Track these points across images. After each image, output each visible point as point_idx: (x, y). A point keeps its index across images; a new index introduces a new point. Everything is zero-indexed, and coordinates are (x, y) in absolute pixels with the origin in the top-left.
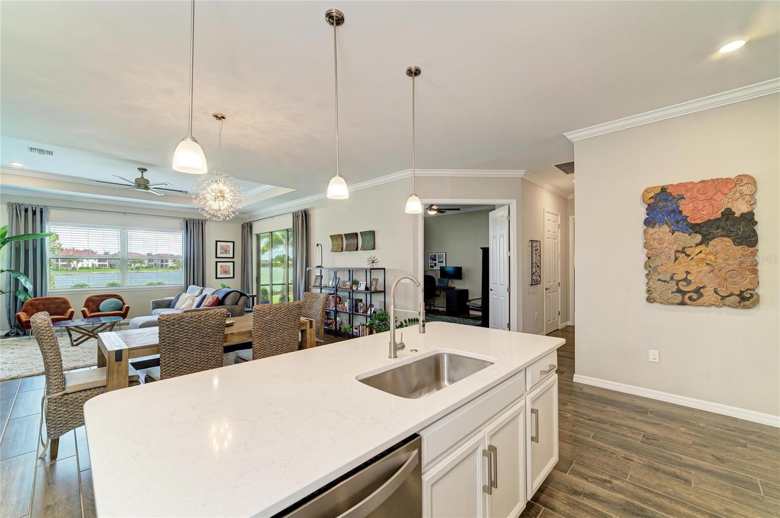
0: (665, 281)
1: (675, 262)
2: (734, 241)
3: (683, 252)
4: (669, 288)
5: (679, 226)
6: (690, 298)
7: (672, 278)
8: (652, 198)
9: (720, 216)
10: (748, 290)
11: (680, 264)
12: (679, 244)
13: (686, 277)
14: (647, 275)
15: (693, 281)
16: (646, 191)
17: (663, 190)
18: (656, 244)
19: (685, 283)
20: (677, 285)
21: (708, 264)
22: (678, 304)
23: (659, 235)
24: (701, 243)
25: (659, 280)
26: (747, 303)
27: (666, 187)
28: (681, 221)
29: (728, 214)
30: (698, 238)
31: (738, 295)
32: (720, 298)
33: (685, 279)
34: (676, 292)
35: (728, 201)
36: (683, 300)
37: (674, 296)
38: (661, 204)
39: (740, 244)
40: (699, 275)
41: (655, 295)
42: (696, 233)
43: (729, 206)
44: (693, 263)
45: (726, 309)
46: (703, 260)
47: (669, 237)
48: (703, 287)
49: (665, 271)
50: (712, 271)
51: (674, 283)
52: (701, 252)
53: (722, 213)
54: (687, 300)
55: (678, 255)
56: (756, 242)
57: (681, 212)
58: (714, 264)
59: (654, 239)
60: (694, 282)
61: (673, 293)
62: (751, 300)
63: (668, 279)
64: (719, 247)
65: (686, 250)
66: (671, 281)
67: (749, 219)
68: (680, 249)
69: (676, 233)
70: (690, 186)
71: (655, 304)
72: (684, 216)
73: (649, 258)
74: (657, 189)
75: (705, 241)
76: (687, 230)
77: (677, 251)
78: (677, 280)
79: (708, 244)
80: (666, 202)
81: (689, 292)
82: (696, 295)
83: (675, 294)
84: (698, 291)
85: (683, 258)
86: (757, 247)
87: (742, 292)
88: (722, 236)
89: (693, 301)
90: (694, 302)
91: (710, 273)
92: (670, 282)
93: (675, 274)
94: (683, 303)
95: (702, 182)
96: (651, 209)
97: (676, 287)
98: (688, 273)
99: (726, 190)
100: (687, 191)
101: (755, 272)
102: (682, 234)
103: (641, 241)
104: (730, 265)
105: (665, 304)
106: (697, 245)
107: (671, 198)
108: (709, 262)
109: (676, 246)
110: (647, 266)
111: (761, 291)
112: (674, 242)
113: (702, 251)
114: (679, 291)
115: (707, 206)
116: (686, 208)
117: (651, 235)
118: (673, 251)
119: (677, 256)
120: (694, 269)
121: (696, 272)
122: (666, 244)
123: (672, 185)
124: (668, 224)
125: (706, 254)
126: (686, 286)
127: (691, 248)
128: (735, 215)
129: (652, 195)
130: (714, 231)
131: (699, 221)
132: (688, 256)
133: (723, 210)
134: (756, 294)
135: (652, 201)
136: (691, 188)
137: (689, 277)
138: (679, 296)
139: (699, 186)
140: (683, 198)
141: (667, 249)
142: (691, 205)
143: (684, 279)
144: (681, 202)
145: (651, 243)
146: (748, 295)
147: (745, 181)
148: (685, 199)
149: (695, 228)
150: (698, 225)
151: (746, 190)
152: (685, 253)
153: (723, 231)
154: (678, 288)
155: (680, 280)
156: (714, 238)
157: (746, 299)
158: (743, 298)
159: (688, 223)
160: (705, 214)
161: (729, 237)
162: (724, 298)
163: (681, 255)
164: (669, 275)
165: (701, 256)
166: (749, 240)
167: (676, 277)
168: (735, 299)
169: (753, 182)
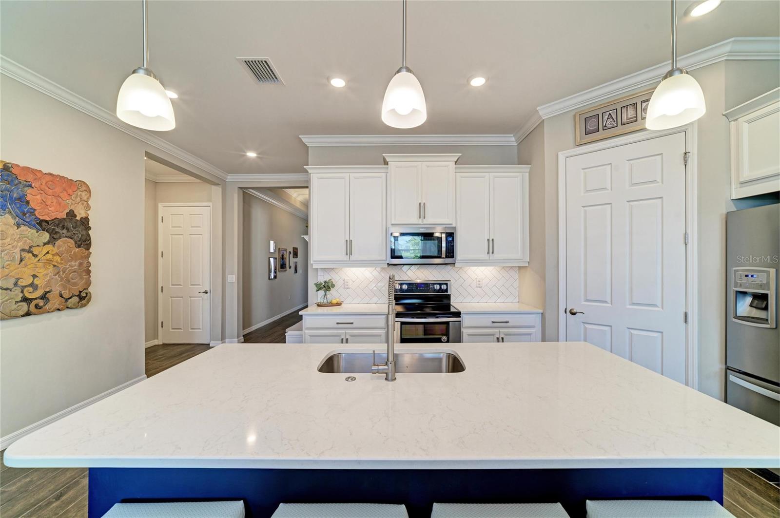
0: (6, 289)
1: (19, 264)
2: (76, 243)
3: (30, 251)
4: (12, 297)
5: (25, 220)
6: (37, 306)
7: (16, 284)
9: (65, 217)
10: (85, 289)
11: (26, 265)
12: (26, 241)
13: (34, 280)
15: (40, 285)
17: (6, 167)
19: (31, 289)
20: (22, 292)
21: (54, 266)
22: (23, 316)
23: (0, 226)
24: (48, 243)
26: (83, 302)
27: (10, 165)
28: (27, 213)
29: (71, 214)
30: (46, 236)
31: (77, 296)
32: (63, 300)
33: (32, 285)
34: (21, 301)
35: (72, 203)
36: (29, 310)
37: (18, 306)
38: (3, 186)
39: (79, 246)
40: (46, 278)
42: (44, 230)
43: (72, 208)
44: (39, 265)
46: (49, 261)
47: (11, 231)
48: (49, 292)
49: (8, 275)
50: (58, 273)
51: (19, 290)
52: (48, 253)
53: (67, 213)
54: (32, 309)
55: (25, 254)
56: (90, 244)
57: (28, 203)
58: (60, 266)
60: (41, 286)
61: (17, 302)
62: (86, 298)
63: (11, 286)
64: (63, 248)
65: (33, 249)
66: (15, 288)
67: (86, 222)
68: (27, 248)
69: (22, 228)
70: (39, 175)
72: (32, 209)
75: (52, 241)
76: (34, 226)
77: (23, 250)
78: (23, 286)
79: (55, 244)
80: (9, 184)
81: (35, 299)
82: (42, 301)
83: (19, 304)
84: (44, 297)
85: (29, 258)
86: (91, 250)
87: (80, 292)
88: (66, 237)
89: (39, 309)
90: (40, 310)
91: (55, 275)
92: (13, 290)
93: (21, 278)
94: (28, 314)
95: (50, 174)
97: (21, 295)
98: (34, 276)
99: (70, 191)
100: (35, 179)
101: (88, 272)
102: (30, 230)
104: (72, 267)
105: (7, 319)
106: (45, 244)
107: (16, 182)
108: (56, 264)
109: (21, 243)
111: (91, 289)
112: (19, 238)
113: (50, 252)
114: (25, 300)
115: (54, 203)
116: (34, 198)
118: (18, 250)
119: (23, 256)
120: (41, 272)
121: (43, 275)
122: (8, 240)
123: (17, 166)
124: (12, 214)
125: (54, 255)
126: (33, 292)
127: (38, 247)
128: (77, 218)
130: (60, 231)
131: (47, 218)
132: (35, 256)
133: (67, 211)
134: (90, 293)
136: (40, 178)
137: (36, 281)
138: (25, 304)
139: (48, 178)
140: (30, 186)
141: (10, 246)
142: (39, 197)
143: (30, 284)
144: (29, 191)
146: (84, 295)
147: (84, 188)
148: (33, 188)
149: (42, 225)
150: (46, 221)
151: (84, 195)
152: (31, 252)
153: (68, 232)
154: (24, 295)
155: (26, 287)
156: (60, 238)
157: (83, 298)
158: (81, 298)
159: (37, 218)
160: (53, 212)
161: (71, 238)
162: (67, 300)
163: (29, 255)
164: (13, 281)
165: (49, 256)
166: (85, 243)
167: (22, 283)
168: (75, 299)
169: (89, 191)
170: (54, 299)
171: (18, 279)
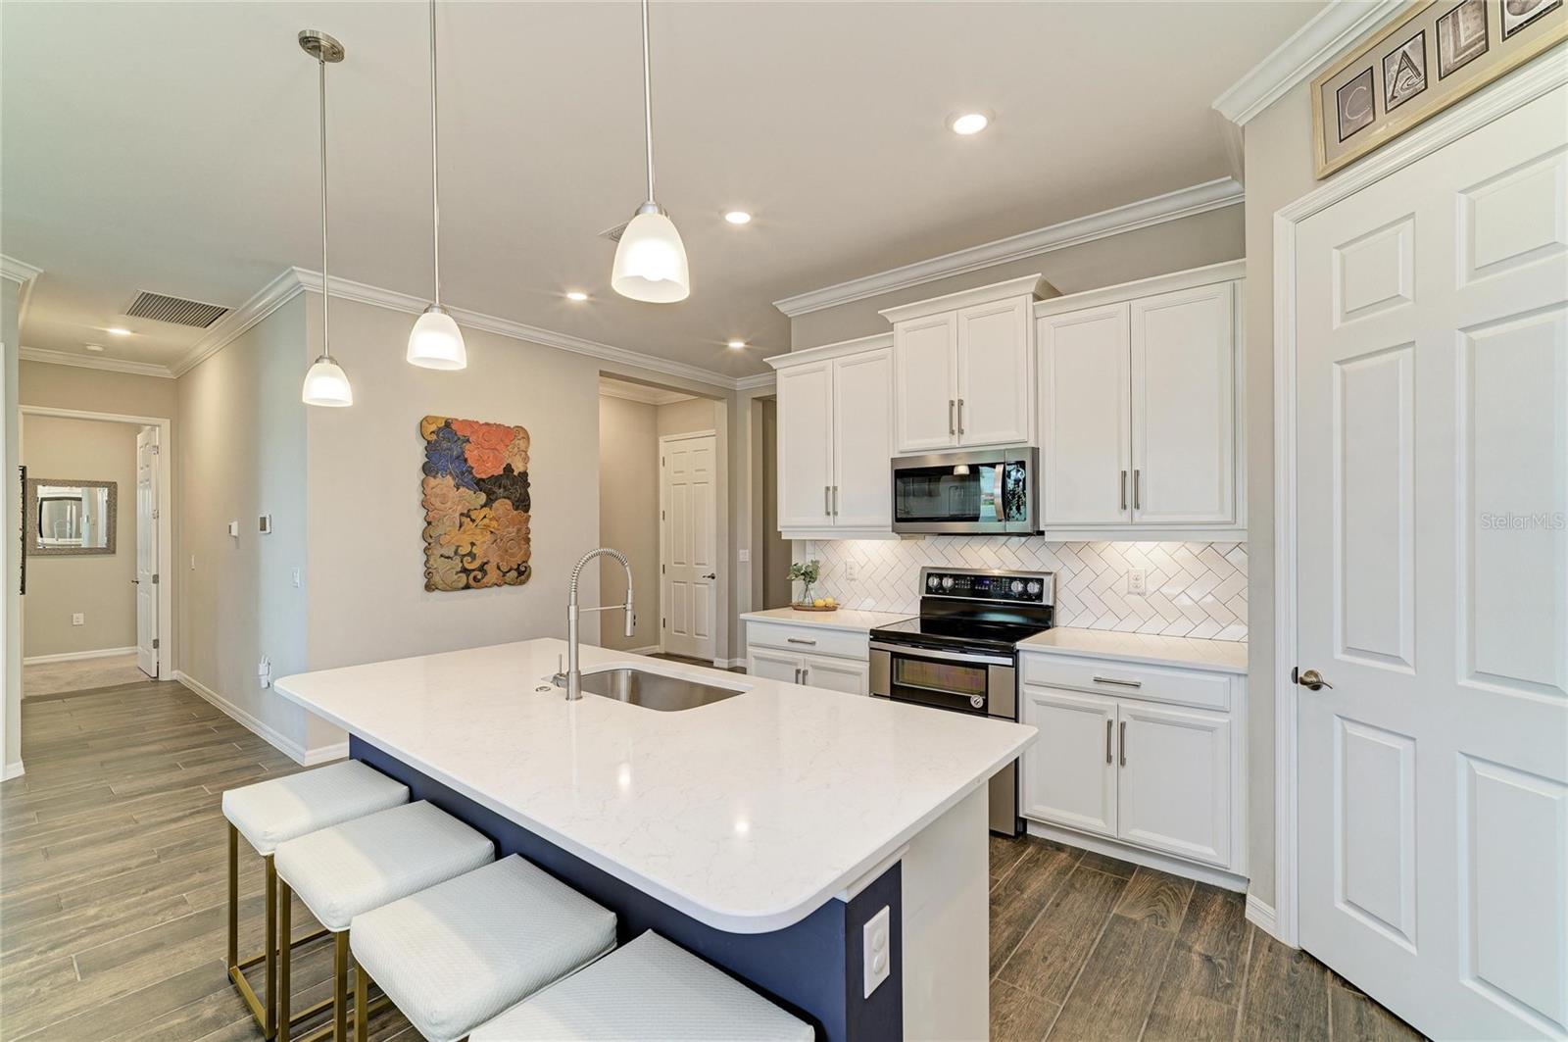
0: (448, 558)
1: (459, 530)
2: (513, 504)
3: (468, 516)
4: (453, 566)
5: (464, 480)
6: (475, 578)
7: (456, 553)
8: (433, 432)
9: (502, 473)
10: (524, 562)
11: (465, 532)
12: (464, 504)
13: (471, 549)
14: (426, 550)
15: (477, 555)
16: (426, 419)
17: (448, 424)
18: (438, 504)
19: (469, 559)
20: (462, 562)
21: (492, 532)
22: (463, 589)
23: (442, 489)
24: (485, 505)
25: (442, 556)
26: (522, 578)
27: (451, 421)
28: (466, 472)
29: (509, 469)
30: (483, 498)
31: (515, 570)
32: (501, 574)
34: (461, 572)
35: (509, 456)
36: (468, 583)
37: (459, 577)
38: (445, 445)
39: (517, 508)
40: (485, 548)
41: (437, 579)
42: (481, 491)
43: (510, 461)
44: (478, 531)
45: (506, 588)
46: (487, 526)
47: (453, 493)
48: (486, 563)
49: (449, 542)
50: (495, 541)
51: (458, 559)
52: (485, 517)
53: (504, 468)
54: (471, 582)
55: (464, 519)
56: (529, 506)
57: (466, 460)
58: (497, 532)
59: (437, 496)
60: (479, 556)
61: (457, 573)
62: (525, 573)
63: (452, 555)
64: (501, 511)
65: (471, 513)
66: (455, 557)
67: (524, 475)
68: (466, 511)
69: (462, 489)
70: (476, 427)
71: (437, 593)
72: (470, 466)
73: (429, 523)
74: (439, 421)
75: (488, 504)
76: (472, 486)
77: (462, 514)
78: (462, 555)
79: (492, 506)
80: (450, 442)
81: (474, 570)
82: (480, 573)
83: (459, 575)
84: (481, 569)
85: (468, 524)
86: (530, 513)
87: (519, 565)
88: (504, 497)
89: (478, 582)
90: (478, 584)
91: (493, 544)
92: (454, 559)
93: (460, 546)
94: (467, 587)
95: (487, 424)
96: (431, 448)
97: (461, 565)
98: (473, 544)
99: (507, 441)
100: (473, 432)
101: (528, 540)
102: (467, 491)
103: (416, 497)
104: (510, 533)
105: (449, 591)
106: (482, 507)
107: (456, 438)
108: (493, 530)
109: (461, 506)
110: (425, 535)
111: (531, 563)
112: (458, 501)
113: (487, 516)
114: (465, 570)
115: (490, 458)
116: (471, 453)
117: (433, 488)
118: (457, 515)
119: (462, 521)
120: (479, 539)
121: (481, 543)
122: (449, 503)
123: (456, 420)
124: (453, 475)
125: (491, 520)
126: (471, 562)
127: (476, 511)
128: (514, 473)
129: (433, 428)
130: (497, 491)
131: (484, 477)
132: (473, 521)
133: (504, 465)
134: (529, 566)
135: (434, 437)
136: (477, 430)
137: (474, 551)
138: (463, 575)
139: (485, 429)
140: (468, 441)
141: (451, 510)
142: (476, 452)
143: (469, 553)
144: (467, 446)
145: (433, 500)
146: (523, 569)
147: (522, 435)
148: (470, 442)
149: (479, 484)
150: (483, 480)
151: (522, 444)
152: (469, 516)
153: (505, 491)
154: (463, 565)
155: (465, 555)
156: (496, 499)
157: (522, 574)
158: (521, 573)
159: (474, 477)
160: (487, 467)
161: (509, 498)
162: (504, 574)
163: (466, 520)
164: (453, 549)
165: (486, 521)
166: (523, 504)
167: (462, 551)
168: (513, 574)
169: (527, 438)
170: (493, 575)
171: (458, 547)
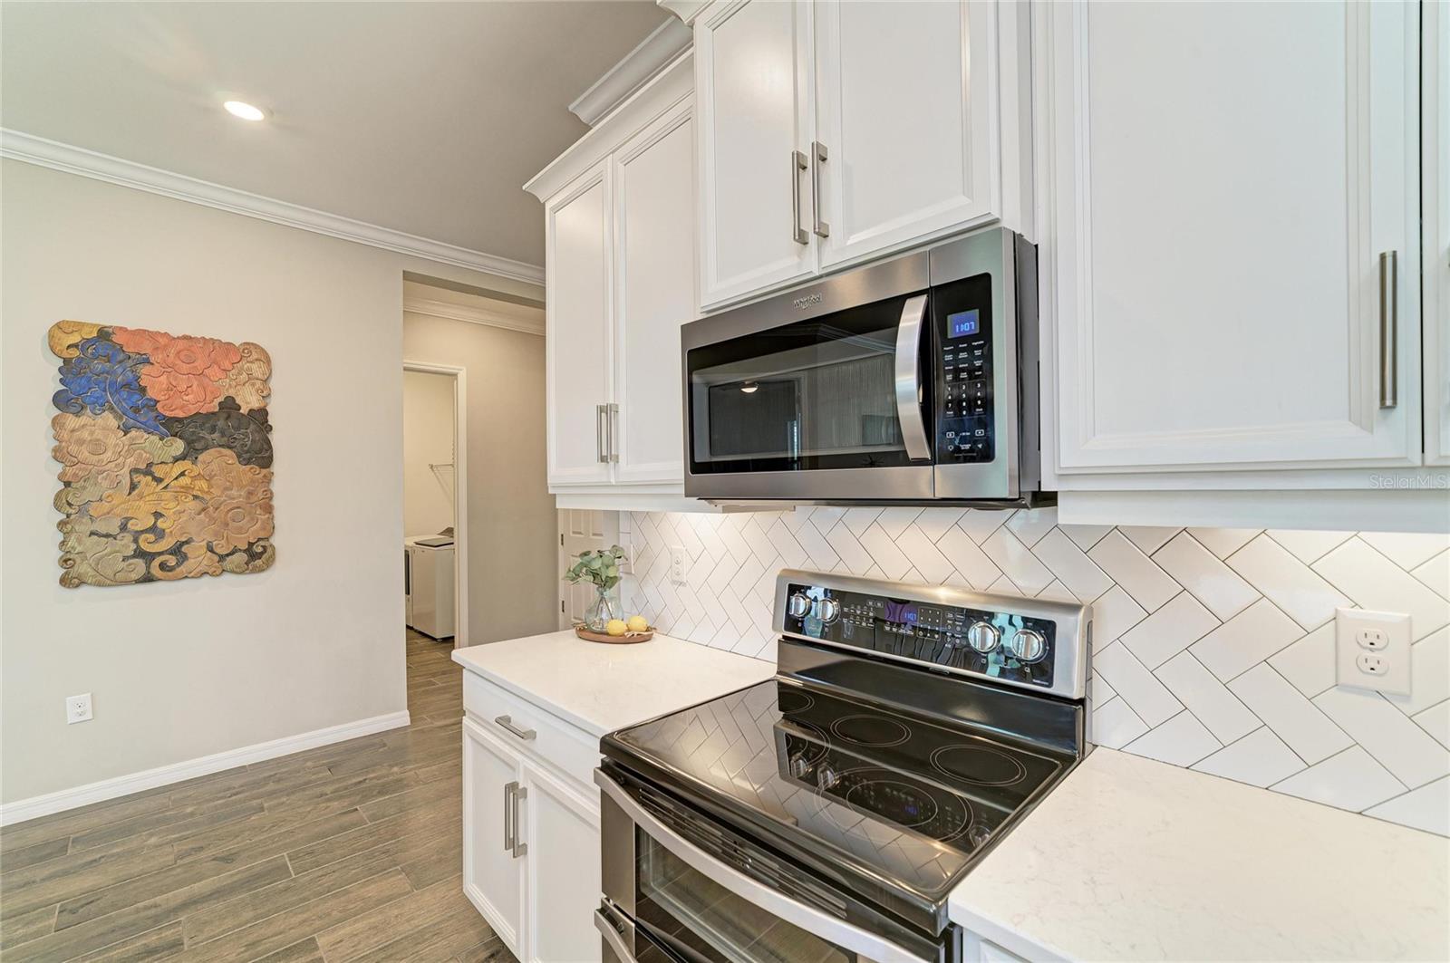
0: (107, 536)
1: (130, 494)
2: (239, 456)
3: (148, 472)
4: (117, 549)
5: (139, 419)
6: (163, 566)
7: (123, 528)
8: (75, 346)
9: (217, 410)
10: (259, 540)
11: (141, 497)
12: (140, 455)
13: (155, 523)
14: (61, 525)
15: (167, 531)
16: (59, 326)
17: (104, 334)
18: (84, 454)
19: (151, 537)
20: (136, 541)
21: (196, 497)
22: (138, 581)
23: (92, 433)
24: (183, 457)
25: (92, 533)
26: (258, 562)
27: (111, 330)
28: (143, 408)
29: (229, 406)
30: (179, 446)
31: (245, 551)
32: (216, 558)
33: (153, 529)
34: (134, 556)
35: (230, 385)
36: (149, 572)
37: (130, 564)
38: (98, 366)
39: (248, 462)
40: (180, 518)
41: (83, 568)
42: (175, 436)
43: (231, 393)
44: (167, 495)
45: (227, 577)
46: (186, 489)
47: (116, 440)
48: (187, 542)
49: (108, 513)
50: (204, 510)
51: (128, 538)
52: (182, 474)
53: (220, 403)
54: (155, 571)
55: (137, 478)
56: (270, 459)
57: (143, 390)
58: (207, 497)
59: (81, 442)
60: (171, 532)
61: (125, 559)
62: (264, 556)
63: (114, 530)
64: (214, 466)
65: (154, 469)
66: (122, 535)
67: (260, 418)
68: (143, 466)
69: (133, 433)
70: (163, 341)
71: (84, 590)
72: (151, 400)
73: (67, 484)
74: (87, 329)
75: (191, 453)
76: (156, 428)
77: (135, 471)
78: (137, 532)
79: (196, 458)
80: (109, 361)
81: (161, 554)
82: (174, 558)
83: (131, 561)
84: (177, 551)
85: (147, 485)
86: (272, 470)
87: (251, 544)
88: (220, 446)
89: (168, 571)
90: (170, 574)
91: (199, 514)
92: (118, 537)
93: (132, 518)
94: (148, 579)
95: (186, 338)
96: (69, 370)
97: (133, 546)
98: (157, 515)
99: (227, 365)
100: (157, 349)
101: (269, 509)
102: (146, 436)
103: (46, 443)
104: (234, 499)
105: (109, 586)
106: (176, 460)
107: (121, 356)
108: (199, 494)
109: (132, 459)
110: (60, 501)
111: (276, 541)
112: (128, 450)
113: (186, 473)
114: (140, 554)
115: (194, 387)
116: (155, 383)
117: (73, 431)
118: (126, 470)
119: (136, 480)
120: (170, 507)
121: (174, 513)
122: (109, 454)
123: (123, 329)
124: (115, 412)
125: (194, 478)
126: (156, 541)
127: (163, 465)
128: (241, 411)
129: (75, 339)
130: (207, 436)
131: (181, 415)
132: (159, 480)
133: (221, 399)
134: (271, 545)
135: (75, 353)
136: (165, 346)
137: (160, 524)
138: (140, 562)
139: (181, 345)
140: (147, 361)
141: (113, 465)
142: (163, 379)
143: (150, 528)
144: (144, 370)
145: (73, 449)
146: (260, 550)
147: (255, 356)
148: (152, 364)
149: (171, 426)
150: (178, 420)
151: (257, 370)
152: (151, 474)
153: (222, 437)
154: (138, 547)
155: (142, 532)
156: (206, 448)
157: (257, 556)
158: (253, 555)
159: (159, 415)
160: (191, 400)
161: (230, 448)
162: (222, 558)
163: (145, 480)
164: (117, 522)
165: (184, 481)
166: (261, 455)
167: (134, 526)
168: (241, 557)
169: (266, 359)
170: (197, 555)
171: (128, 519)
